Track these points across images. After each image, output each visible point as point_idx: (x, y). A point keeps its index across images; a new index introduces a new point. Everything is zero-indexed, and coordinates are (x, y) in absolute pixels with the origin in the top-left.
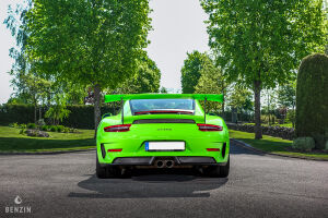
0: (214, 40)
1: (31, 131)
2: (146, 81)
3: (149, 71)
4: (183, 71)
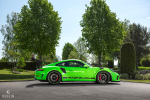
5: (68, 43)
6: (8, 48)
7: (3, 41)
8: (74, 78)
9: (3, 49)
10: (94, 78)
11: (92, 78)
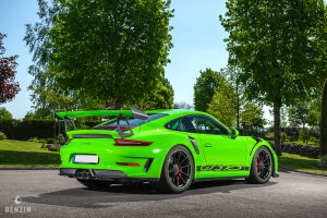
0: (234, 57)
1: (52, 146)
2: (162, 98)
3: (165, 88)
4: (195, 88)
5: (209, 71)
6: (43, 84)
7: (31, 67)
8: (213, 169)
9: (31, 88)
10: (247, 168)
11: (243, 169)
